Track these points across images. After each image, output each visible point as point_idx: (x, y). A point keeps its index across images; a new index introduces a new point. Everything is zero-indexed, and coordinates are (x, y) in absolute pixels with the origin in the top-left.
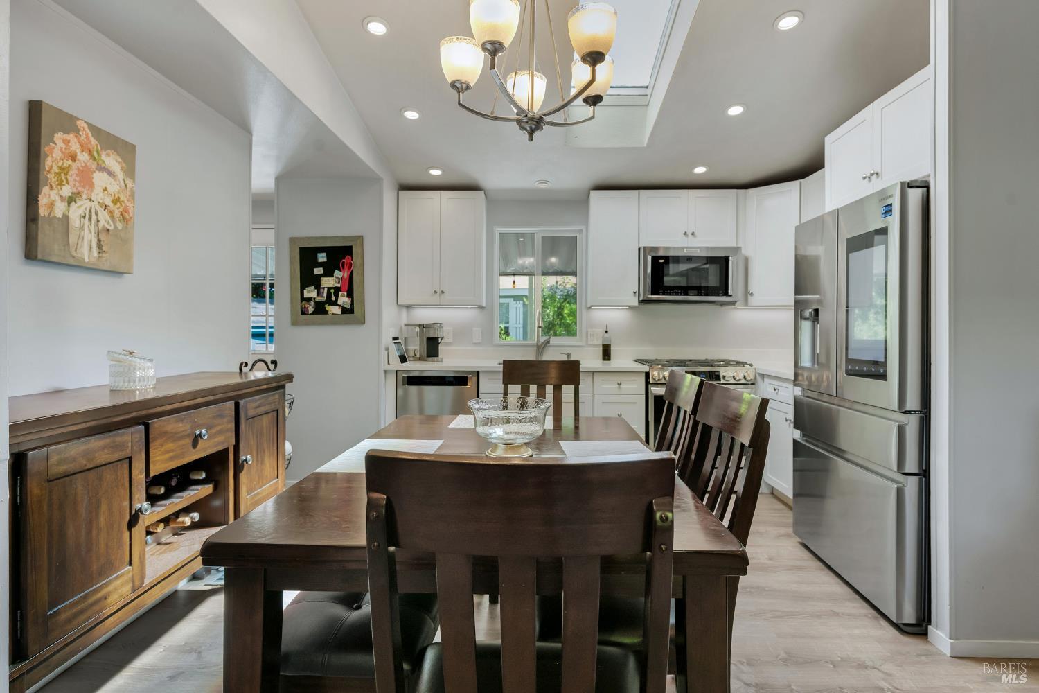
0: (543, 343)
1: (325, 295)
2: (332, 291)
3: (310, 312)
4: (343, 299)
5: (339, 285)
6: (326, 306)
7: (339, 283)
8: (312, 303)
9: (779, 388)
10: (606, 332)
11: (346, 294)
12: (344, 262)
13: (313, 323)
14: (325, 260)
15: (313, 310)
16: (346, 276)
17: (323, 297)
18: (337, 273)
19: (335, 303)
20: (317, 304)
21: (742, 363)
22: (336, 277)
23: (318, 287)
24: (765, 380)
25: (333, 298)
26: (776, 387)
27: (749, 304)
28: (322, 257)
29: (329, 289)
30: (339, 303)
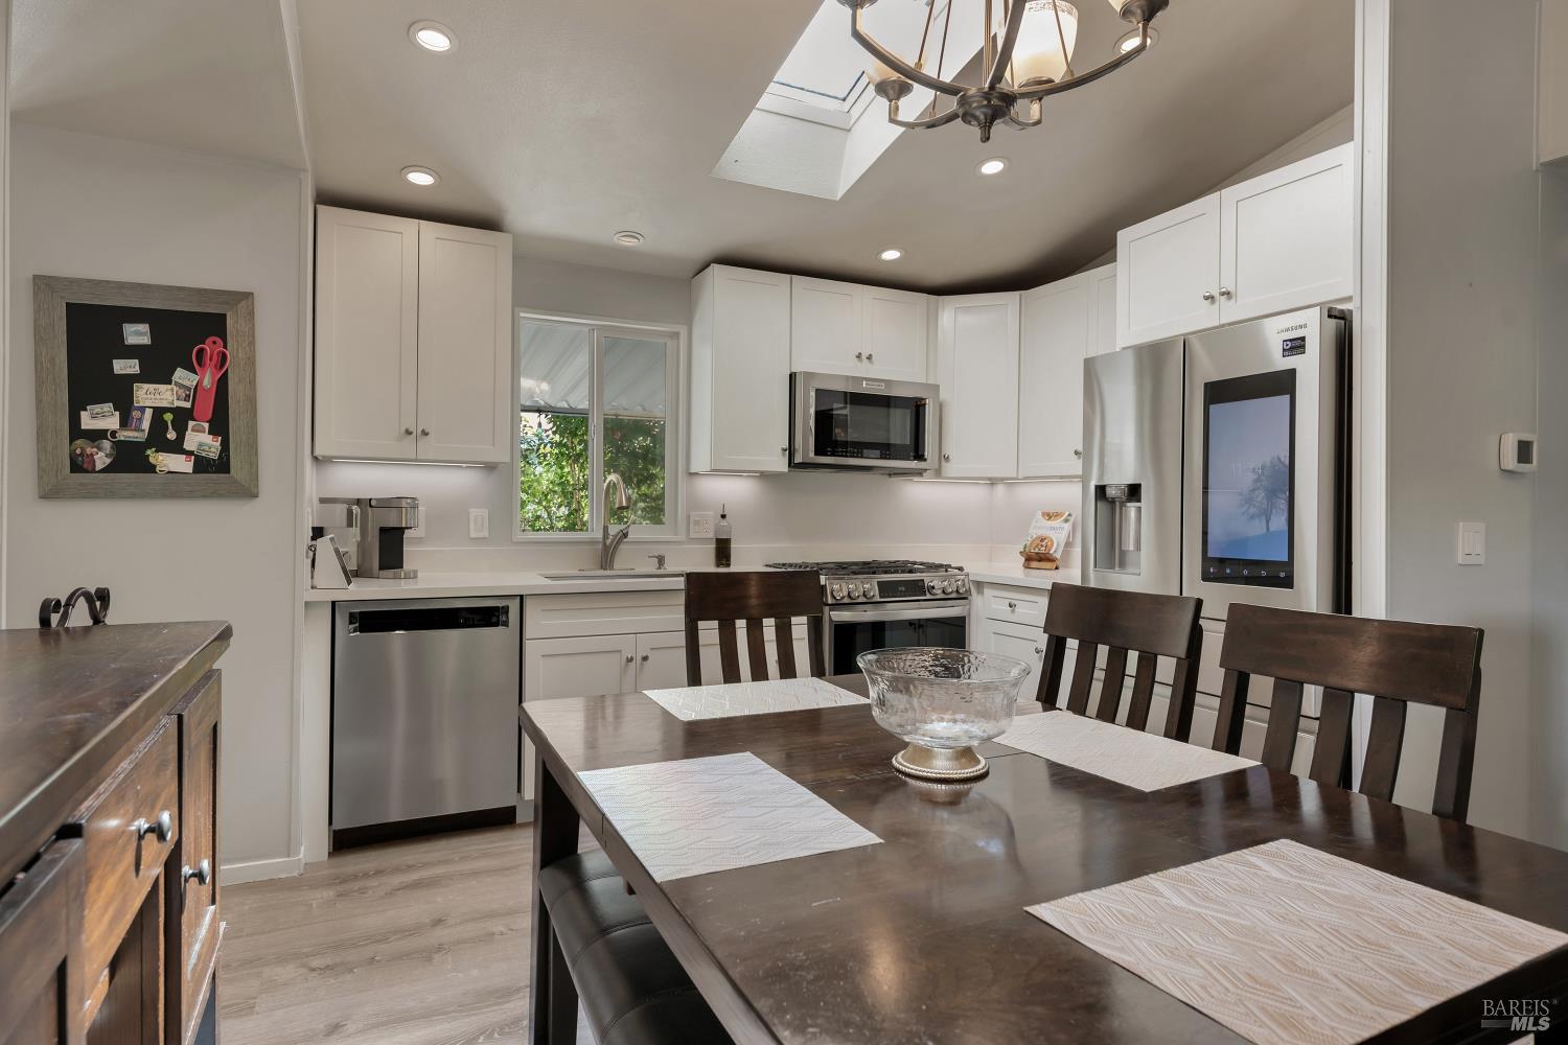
0: (615, 536)
1: (146, 425)
2: (168, 417)
3: (99, 466)
4: (198, 438)
5: (188, 405)
6: (149, 452)
7: (187, 398)
8: (107, 444)
9: (1016, 602)
10: (723, 516)
11: (206, 425)
12: (201, 351)
13: (110, 495)
14: (146, 340)
15: (108, 461)
16: (207, 382)
17: (138, 429)
18: (180, 375)
19: (177, 447)
20: (121, 447)
21: (941, 566)
22: (177, 384)
23: (125, 407)
24: (986, 591)
25: (171, 435)
26: (1013, 602)
27: (943, 474)
28: (137, 334)
29: (158, 412)
30: (187, 446)
